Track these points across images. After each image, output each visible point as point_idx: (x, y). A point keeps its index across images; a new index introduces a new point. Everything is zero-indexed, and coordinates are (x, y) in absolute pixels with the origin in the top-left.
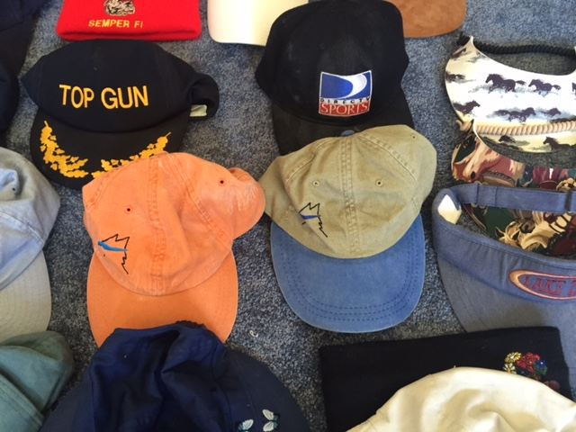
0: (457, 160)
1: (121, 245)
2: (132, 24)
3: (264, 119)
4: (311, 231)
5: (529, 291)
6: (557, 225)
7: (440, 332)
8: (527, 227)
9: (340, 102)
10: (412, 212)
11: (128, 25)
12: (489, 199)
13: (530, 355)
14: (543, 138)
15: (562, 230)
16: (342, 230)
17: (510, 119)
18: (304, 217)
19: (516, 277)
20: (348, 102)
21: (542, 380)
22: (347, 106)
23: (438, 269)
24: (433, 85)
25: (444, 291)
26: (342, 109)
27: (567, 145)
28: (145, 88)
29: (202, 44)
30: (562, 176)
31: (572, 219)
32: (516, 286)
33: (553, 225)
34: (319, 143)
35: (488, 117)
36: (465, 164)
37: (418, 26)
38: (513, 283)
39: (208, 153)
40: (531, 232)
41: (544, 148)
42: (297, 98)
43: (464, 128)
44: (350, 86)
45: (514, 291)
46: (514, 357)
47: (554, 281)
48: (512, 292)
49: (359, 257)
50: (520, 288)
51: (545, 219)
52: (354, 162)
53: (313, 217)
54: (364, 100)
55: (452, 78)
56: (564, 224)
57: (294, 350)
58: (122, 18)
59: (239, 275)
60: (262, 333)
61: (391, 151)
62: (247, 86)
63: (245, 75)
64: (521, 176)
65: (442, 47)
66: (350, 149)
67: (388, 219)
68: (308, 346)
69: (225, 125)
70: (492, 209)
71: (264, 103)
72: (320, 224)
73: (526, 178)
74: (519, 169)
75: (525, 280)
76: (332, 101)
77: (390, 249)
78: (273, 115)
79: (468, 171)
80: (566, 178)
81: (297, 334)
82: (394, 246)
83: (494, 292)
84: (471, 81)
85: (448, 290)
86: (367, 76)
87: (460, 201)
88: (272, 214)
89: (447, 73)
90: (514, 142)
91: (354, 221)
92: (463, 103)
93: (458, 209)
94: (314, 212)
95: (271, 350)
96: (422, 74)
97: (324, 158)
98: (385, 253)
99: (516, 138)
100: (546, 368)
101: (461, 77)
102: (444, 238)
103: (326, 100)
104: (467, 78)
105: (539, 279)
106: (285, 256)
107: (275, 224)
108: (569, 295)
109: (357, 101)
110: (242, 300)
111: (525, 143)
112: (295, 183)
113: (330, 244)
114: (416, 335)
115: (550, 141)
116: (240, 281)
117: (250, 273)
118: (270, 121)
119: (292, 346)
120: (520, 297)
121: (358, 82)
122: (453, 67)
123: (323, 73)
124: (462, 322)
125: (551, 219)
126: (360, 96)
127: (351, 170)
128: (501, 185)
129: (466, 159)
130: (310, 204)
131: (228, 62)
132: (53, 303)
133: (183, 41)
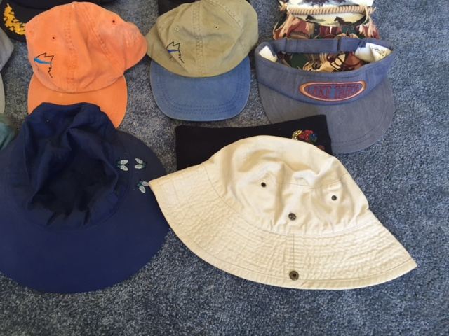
0: (277, 28)
1: (48, 60)
3: (153, 5)
4: (175, 61)
5: (310, 96)
6: (335, 63)
7: (256, 125)
8: (316, 65)
10: (242, 54)
12: (293, 48)
13: (307, 131)
14: (334, 17)
15: (338, 68)
16: (194, 59)
17: (313, 5)
18: (169, 51)
19: (303, 89)
21: (315, 144)
23: (258, 90)
25: (261, 103)
27: (350, 23)
30: (338, 31)
31: (346, 58)
32: (303, 94)
33: (333, 64)
34: (181, 6)
35: (299, 4)
36: (281, 29)
38: (301, 93)
40: (318, 68)
41: (335, 24)
43: (282, 9)
45: (303, 98)
46: (298, 133)
47: (325, 87)
48: (302, 100)
49: (204, 76)
50: (305, 95)
51: (328, 60)
52: (200, 15)
53: (176, 51)
56: (340, 63)
57: (161, 134)
59: (128, 92)
60: (142, 124)
61: (224, 7)
64: (312, 33)
66: (199, 7)
67: (223, 52)
68: (170, 131)
70: (296, 54)
72: (180, 55)
73: (316, 33)
74: (311, 27)
75: (308, 89)
77: (226, 73)
79: (282, 33)
80: (340, 33)
81: (164, 125)
82: (228, 72)
83: (291, 100)
85: (263, 101)
87: (275, 51)
88: (152, 55)
90: (315, 20)
91: (201, 53)
93: (274, 56)
94: (176, 48)
95: (146, 133)
97: (182, 13)
98: (222, 76)
99: (317, 17)
100: (316, 138)
102: (261, 68)
105: (316, 87)
106: (158, 78)
107: (154, 61)
108: (335, 98)
110: (129, 106)
111: (322, 20)
112: (165, 30)
113: (186, 67)
114: (241, 126)
115: (338, 19)
116: (129, 95)
117: (136, 91)
118: (157, 6)
119: (160, 131)
120: (306, 102)
124: (270, 119)
125: (331, 60)
127: (199, 19)
128: (300, 39)
129: (281, 26)
130: (173, 43)
132: (6, 105)
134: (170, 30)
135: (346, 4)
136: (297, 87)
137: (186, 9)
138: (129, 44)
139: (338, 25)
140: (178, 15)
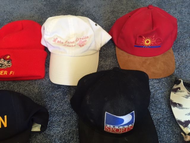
2: (8, 73)
3: (74, 128)
9: (117, 127)
11: (6, 73)
20: (121, 127)
22: (121, 129)
24: (164, 106)
26: (117, 130)
28: (6, 117)
29: (45, 82)
37: (153, 73)
42: (92, 121)
44: (122, 121)
54: (130, 125)
55: (175, 105)
58: (4, 70)
62: (66, 107)
63: (66, 99)
65: (166, 84)
71: (75, 117)
76: (112, 126)
78: (79, 127)
84: (186, 108)
86: (132, 115)
89: (171, 101)
96: (158, 100)
101: (180, 105)
103: (108, 126)
104: (184, 106)
109: (126, 127)
121: (127, 118)
122: (174, 97)
123: (106, 112)
126: (128, 124)
131: (57, 92)
133: (36, 80)
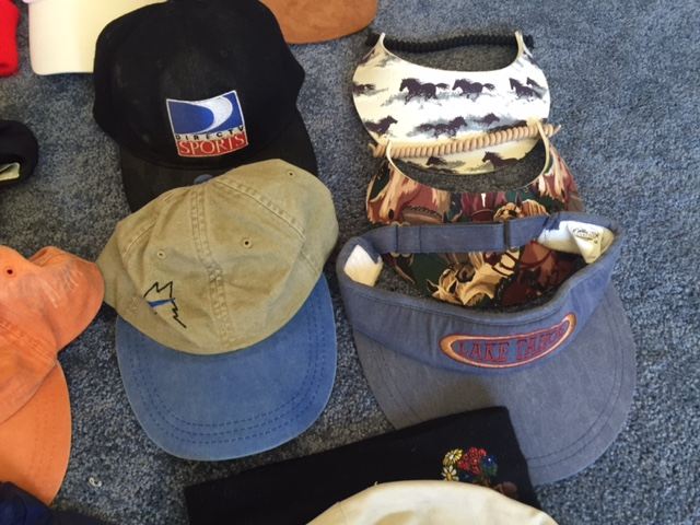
0: (372, 197)
3: (110, 171)
4: (165, 323)
5: (465, 360)
6: (502, 266)
7: (360, 435)
8: (465, 274)
9: (202, 138)
10: (309, 276)
12: (411, 245)
13: (473, 450)
14: (481, 154)
15: (510, 273)
16: (206, 315)
17: (436, 135)
18: (152, 305)
19: (448, 344)
20: (214, 136)
21: (493, 483)
22: (214, 142)
23: (355, 346)
24: (340, 101)
25: (363, 377)
26: (207, 146)
27: (514, 160)
29: (21, 81)
31: (520, 256)
32: (451, 358)
33: (497, 266)
34: (164, 197)
35: (409, 135)
36: (381, 201)
37: (315, 27)
38: (447, 354)
39: (29, 229)
40: (470, 280)
41: (484, 167)
42: (146, 138)
43: (377, 152)
45: (451, 365)
46: (454, 456)
47: (493, 344)
48: (447, 367)
49: (235, 348)
50: (455, 360)
51: (486, 260)
52: (208, 220)
54: (236, 131)
55: (360, 89)
56: (511, 264)
57: (156, 497)
59: (72, 398)
60: (107, 479)
61: (258, 197)
62: (85, 130)
63: (83, 115)
64: (447, 209)
65: (350, 52)
66: (202, 201)
67: (267, 291)
68: (175, 485)
69: (53, 187)
70: (419, 256)
71: (110, 149)
72: (175, 310)
73: (454, 210)
74: (444, 198)
75: (459, 346)
76: (191, 137)
77: (281, 330)
78: (122, 165)
79: (385, 210)
80: (504, 204)
81: (159, 473)
82: (286, 325)
83: (426, 368)
84: (383, 90)
85: (367, 372)
86: (231, 98)
87: (375, 251)
88: (116, 303)
89: (354, 84)
90: (446, 164)
91: (221, 300)
92: (376, 121)
93: (376, 261)
94: (164, 295)
95: (120, 501)
96: (326, 89)
97: (168, 217)
98: (274, 338)
99: (448, 159)
100: (495, 466)
101: (370, 87)
102: (355, 305)
103: (183, 136)
104: (377, 88)
105: (475, 343)
106: (136, 362)
107: (121, 318)
108: (520, 360)
109: (226, 133)
110: (77, 434)
111: (459, 164)
112: (135, 256)
113: (192, 338)
114: (328, 445)
116: (73, 406)
117: (89, 393)
118: (119, 173)
119: (152, 491)
120: (458, 371)
121: (220, 108)
122: (361, 76)
123: (168, 100)
124: (388, 417)
125: (494, 260)
126: (227, 125)
127: (205, 230)
128: (425, 222)
129: (381, 194)
130: (157, 284)
131: (58, 100)
134: (146, 258)
135: (501, 124)
136: (435, 343)
137: (175, 206)
138: (57, 303)
139: (492, 169)
140: (161, 219)
